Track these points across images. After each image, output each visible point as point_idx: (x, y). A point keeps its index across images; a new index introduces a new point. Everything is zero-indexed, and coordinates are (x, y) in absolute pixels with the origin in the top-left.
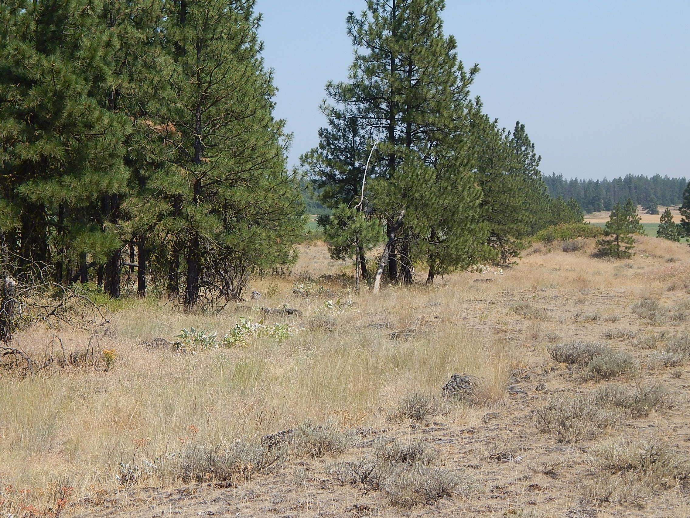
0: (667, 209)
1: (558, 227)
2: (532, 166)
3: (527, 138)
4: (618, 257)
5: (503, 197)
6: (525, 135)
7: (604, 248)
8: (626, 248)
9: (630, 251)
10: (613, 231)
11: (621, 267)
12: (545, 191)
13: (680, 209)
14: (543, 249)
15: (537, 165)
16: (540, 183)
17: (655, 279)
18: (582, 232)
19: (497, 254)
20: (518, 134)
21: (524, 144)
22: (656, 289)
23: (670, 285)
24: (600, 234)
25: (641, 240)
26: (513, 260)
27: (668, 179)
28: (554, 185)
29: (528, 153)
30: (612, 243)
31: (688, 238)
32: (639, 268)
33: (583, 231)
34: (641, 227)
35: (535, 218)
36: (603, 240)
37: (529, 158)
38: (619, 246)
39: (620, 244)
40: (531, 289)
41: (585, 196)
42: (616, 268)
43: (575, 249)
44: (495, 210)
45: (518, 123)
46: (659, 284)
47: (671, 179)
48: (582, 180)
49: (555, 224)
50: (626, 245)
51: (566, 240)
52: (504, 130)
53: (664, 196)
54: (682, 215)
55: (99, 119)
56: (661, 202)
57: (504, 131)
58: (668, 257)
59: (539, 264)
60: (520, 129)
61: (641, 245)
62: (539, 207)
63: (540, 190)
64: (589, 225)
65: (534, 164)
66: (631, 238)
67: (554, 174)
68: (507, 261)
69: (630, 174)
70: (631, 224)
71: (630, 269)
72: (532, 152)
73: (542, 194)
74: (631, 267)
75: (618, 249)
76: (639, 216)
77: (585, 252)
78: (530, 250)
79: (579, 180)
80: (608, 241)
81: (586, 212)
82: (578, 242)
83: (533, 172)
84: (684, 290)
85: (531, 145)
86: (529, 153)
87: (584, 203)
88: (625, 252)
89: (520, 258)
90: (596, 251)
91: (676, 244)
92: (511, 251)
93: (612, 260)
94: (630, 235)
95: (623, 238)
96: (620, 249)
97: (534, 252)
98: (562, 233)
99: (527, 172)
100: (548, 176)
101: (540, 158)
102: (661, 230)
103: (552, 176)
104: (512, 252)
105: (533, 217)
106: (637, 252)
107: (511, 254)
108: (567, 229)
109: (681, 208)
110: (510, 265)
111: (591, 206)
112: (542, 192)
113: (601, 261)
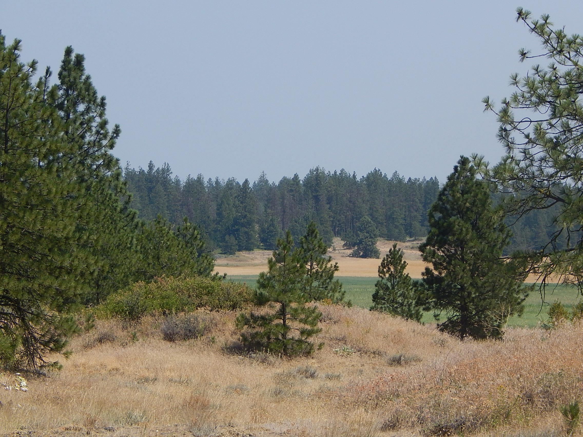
0: (395, 246)
1: (153, 286)
2: (100, 147)
3: (88, 85)
4: (286, 354)
5: (28, 217)
6: (84, 77)
7: (255, 331)
8: (302, 333)
9: (311, 340)
10: (274, 295)
11: (289, 375)
12: (127, 203)
13: (422, 248)
14: (120, 333)
15: (112, 146)
16: (116, 186)
17: (356, 403)
18: (205, 297)
19: (13, 346)
20: (69, 75)
21: (83, 99)
22: (356, 426)
23: (388, 416)
24: (246, 301)
25: (335, 317)
26: (50, 358)
27: (400, 181)
28: (150, 190)
29: (91, 119)
30: (271, 320)
31: (437, 312)
32: (329, 377)
33: (208, 293)
34: (338, 285)
35: (100, 264)
36: (252, 315)
37: (94, 130)
38: (286, 328)
39: (288, 323)
40: (81, 426)
41: (219, 214)
42: (279, 378)
43: (190, 334)
44: (12, 246)
45: (69, 51)
46: (364, 415)
47: (406, 180)
48: (214, 180)
49: (149, 279)
50: (302, 325)
51: (171, 313)
52: (33, 65)
53: (390, 218)
54: (425, 259)
56: (385, 230)
57: (34, 69)
58: (393, 352)
59: (109, 367)
60: (73, 65)
61: (335, 328)
62: (114, 241)
63: (116, 201)
64: (223, 282)
65: (104, 142)
66: (313, 311)
67: (151, 166)
68: (37, 360)
69: (317, 169)
70: (316, 279)
71: (310, 380)
72: (101, 115)
73: (122, 211)
74: (312, 376)
75: (284, 336)
76: (333, 263)
77: (213, 340)
78: (93, 335)
79: (206, 180)
80: (263, 318)
81: (219, 250)
82: (196, 319)
83: (101, 161)
84: (418, 429)
85: (99, 100)
86: (94, 117)
87: (216, 231)
88: (300, 341)
89: (67, 355)
90: (235, 339)
91: (412, 325)
92: (47, 339)
93: (271, 359)
94: (311, 305)
95: (296, 310)
96: (290, 335)
97: (101, 340)
98: (163, 298)
99: (89, 161)
100: (137, 170)
101: (117, 131)
102: (381, 292)
103: (146, 169)
104: (49, 342)
105: (96, 262)
106: (326, 341)
107: (46, 344)
108: (173, 289)
109: (425, 246)
110: (45, 370)
111: (233, 238)
112: (120, 205)
113: (247, 360)
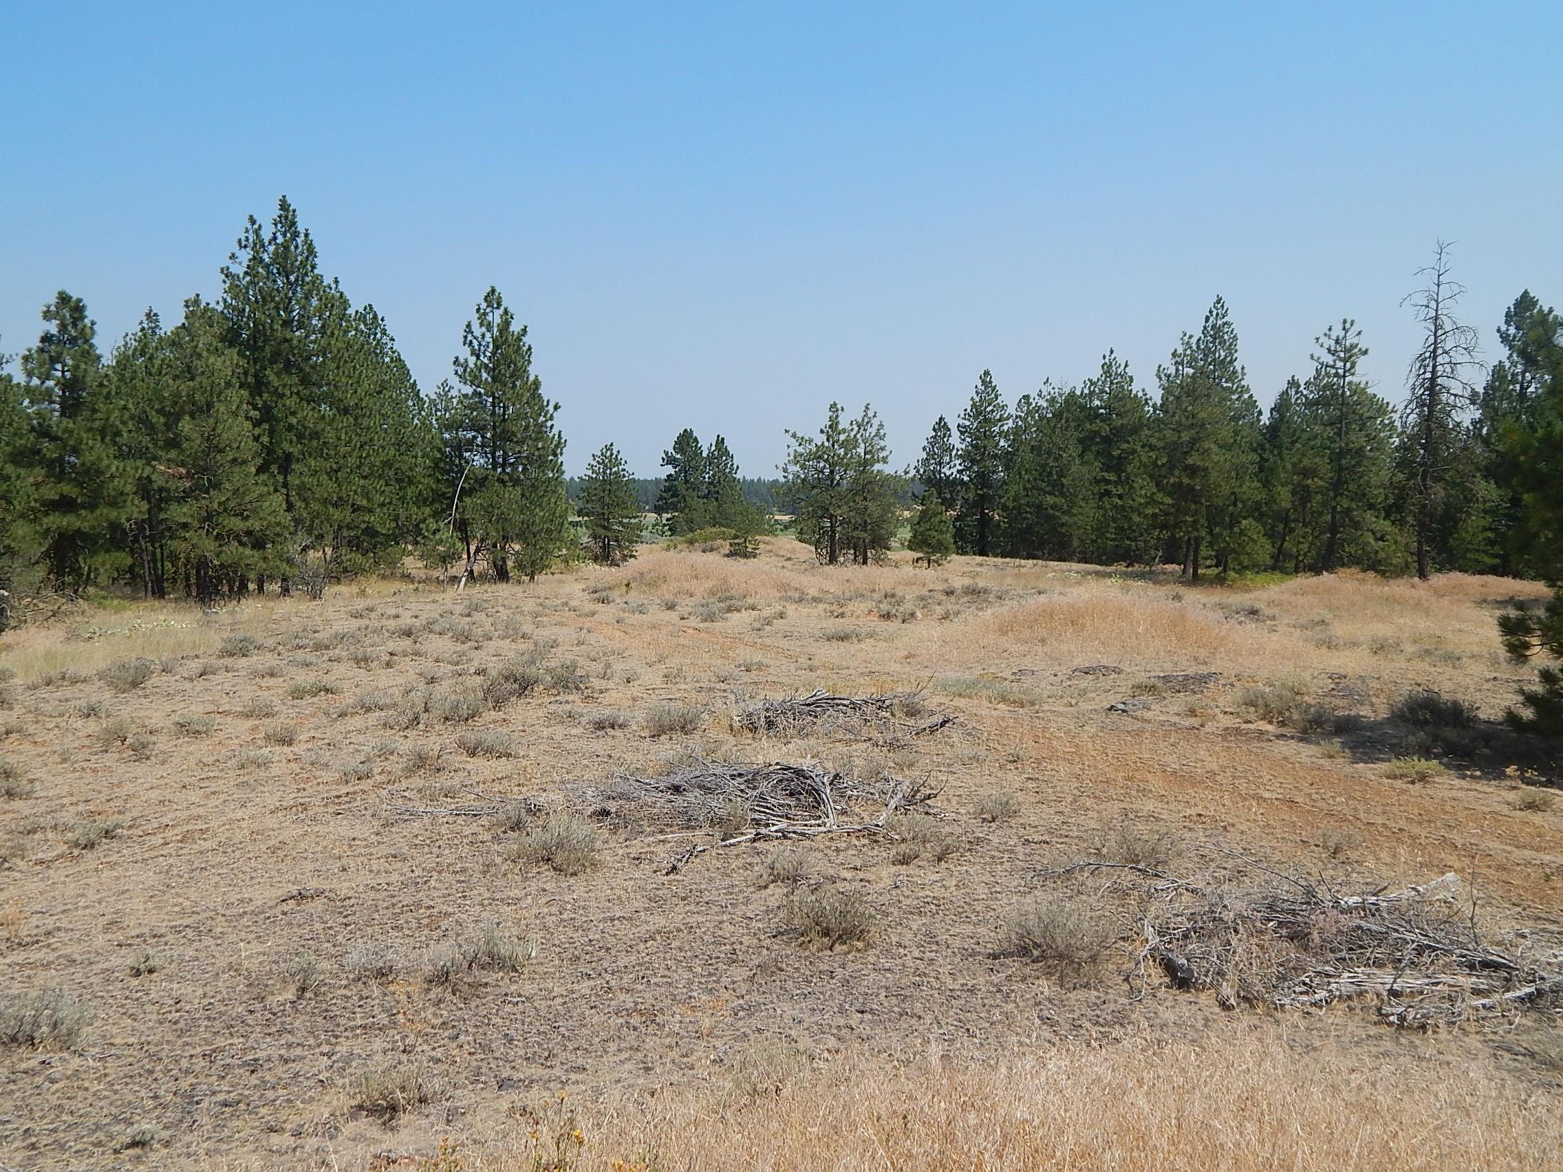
4: (747, 557)
7: (735, 549)
8: (753, 549)
9: (756, 552)
11: (749, 566)
30: (741, 544)
32: (763, 566)
38: (747, 547)
42: (745, 567)
43: (712, 550)
45: (718, 436)
50: (752, 546)
51: (705, 542)
55: (109, 466)
60: (720, 442)
61: (765, 546)
66: (756, 540)
74: (757, 566)
77: (720, 552)
82: (714, 544)
88: (752, 552)
93: (742, 559)
94: (756, 537)
95: (750, 540)
96: (748, 550)
98: (701, 537)
106: (762, 552)
113: (733, 560)
